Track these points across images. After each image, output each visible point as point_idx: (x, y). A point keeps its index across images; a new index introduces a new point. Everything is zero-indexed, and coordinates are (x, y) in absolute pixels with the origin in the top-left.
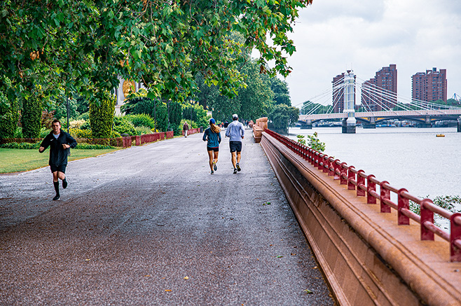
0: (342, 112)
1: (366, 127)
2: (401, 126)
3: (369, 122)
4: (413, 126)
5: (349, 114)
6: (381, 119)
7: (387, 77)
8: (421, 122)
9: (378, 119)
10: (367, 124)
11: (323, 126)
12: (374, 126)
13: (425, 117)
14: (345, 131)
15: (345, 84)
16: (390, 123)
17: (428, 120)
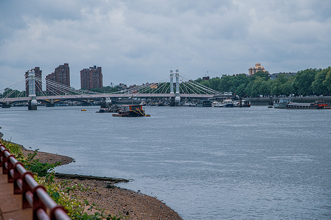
0: (27, 96)
1: (48, 106)
2: (72, 105)
3: (50, 103)
4: (80, 105)
5: (33, 98)
6: (57, 100)
7: (62, 72)
8: (84, 103)
9: (56, 100)
10: (49, 104)
11: (19, 106)
12: (53, 105)
13: (86, 99)
14: (30, 108)
15: (29, 78)
16: (65, 103)
17: (89, 101)
